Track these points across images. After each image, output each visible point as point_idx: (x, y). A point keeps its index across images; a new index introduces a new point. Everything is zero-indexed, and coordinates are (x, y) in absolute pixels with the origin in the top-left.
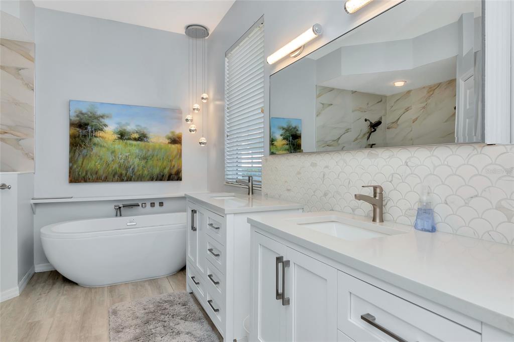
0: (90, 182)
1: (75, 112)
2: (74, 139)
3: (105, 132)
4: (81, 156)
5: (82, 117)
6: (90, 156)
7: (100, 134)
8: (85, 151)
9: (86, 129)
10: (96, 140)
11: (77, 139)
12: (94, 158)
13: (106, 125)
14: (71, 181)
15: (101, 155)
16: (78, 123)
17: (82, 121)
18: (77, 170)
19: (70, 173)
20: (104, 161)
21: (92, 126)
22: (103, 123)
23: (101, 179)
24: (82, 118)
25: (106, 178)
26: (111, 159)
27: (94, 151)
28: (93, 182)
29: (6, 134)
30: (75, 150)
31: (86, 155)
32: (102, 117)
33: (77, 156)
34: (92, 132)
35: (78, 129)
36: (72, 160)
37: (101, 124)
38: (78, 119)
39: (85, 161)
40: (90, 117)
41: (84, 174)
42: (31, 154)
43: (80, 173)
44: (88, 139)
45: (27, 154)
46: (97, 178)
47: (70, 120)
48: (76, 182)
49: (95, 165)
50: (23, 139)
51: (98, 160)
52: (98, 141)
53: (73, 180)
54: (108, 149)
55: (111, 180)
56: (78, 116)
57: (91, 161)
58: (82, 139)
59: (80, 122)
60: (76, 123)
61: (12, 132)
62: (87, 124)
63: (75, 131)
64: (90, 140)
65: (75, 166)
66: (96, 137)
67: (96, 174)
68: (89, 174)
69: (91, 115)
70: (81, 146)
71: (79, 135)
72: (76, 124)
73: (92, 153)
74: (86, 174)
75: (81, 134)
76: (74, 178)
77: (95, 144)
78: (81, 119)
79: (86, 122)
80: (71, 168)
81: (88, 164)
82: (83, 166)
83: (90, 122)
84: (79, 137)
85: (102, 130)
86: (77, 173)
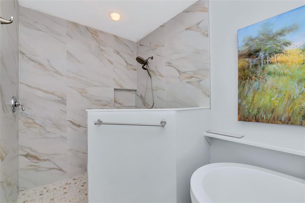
0: (263, 122)
1: (244, 41)
2: (243, 72)
3: (286, 54)
4: (251, 90)
5: (251, 43)
6: (263, 90)
7: (279, 57)
8: (255, 84)
9: (257, 57)
10: (270, 68)
11: (246, 71)
12: (269, 91)
13: (287, 44)
14: (240, 119)
15: (278, 87)
16: (248, 52)
17: (253, 49)
18: (247, 107)
19: (239, 110)
20: (285, 95)
21: (266, 50)
22: (282, 42)
23: (281, 121)
24: (251, 45)
25: (290, 120)
26: (297, 91)
27: (269, 82)
28: (268, 122)
29: (193, 78)
30: (244, 85)
31: (258, 89)
32: (281, 34)
33: (247, 90)
34: (265, 58)
35: (247, 59)
36: (241, 96)
37: (279, 44)
38: (247, 47)
39: (256, 95)
40: (262, 40)
41: (255, 112)
42: (207, 92)
43: (251, 111)
44: (260, 68)
45: (205, 92)
46: (274, 118)
47: (239, 51)
48: (245, 121)
49: (270, 101)
50: (202, 80)
51: (276, 93)
52: (274, 69)
53: (243, 118)
54: (292, 77)
55: (299, 123)
56: (247, 45)
57: (264, 96)
58: (252, 70)
59: (249, 50)
60: (245, 53)
61: (196, 76)
62: (258, 51)
63: (244, 62)
64: (263, 69)
65: (244, 103)
66: (270, 63)
67: (272, 113)
68: (262, 112)
69: (263, 37)
70: (251, 78)
71: (249, 66)
72: (245, 55)
73: (266, 85)
74: (258, 112)
75: (251, 64)
76: (244, 116)
77: (269, 74)
78: (251, 47)
79: (257, 48)
80: (240, 105)
81: (261, 100)
82: (254, 102)
83: (262, 46)
84: (248, 68)
85: (280, 52)
86: (246, 111)
